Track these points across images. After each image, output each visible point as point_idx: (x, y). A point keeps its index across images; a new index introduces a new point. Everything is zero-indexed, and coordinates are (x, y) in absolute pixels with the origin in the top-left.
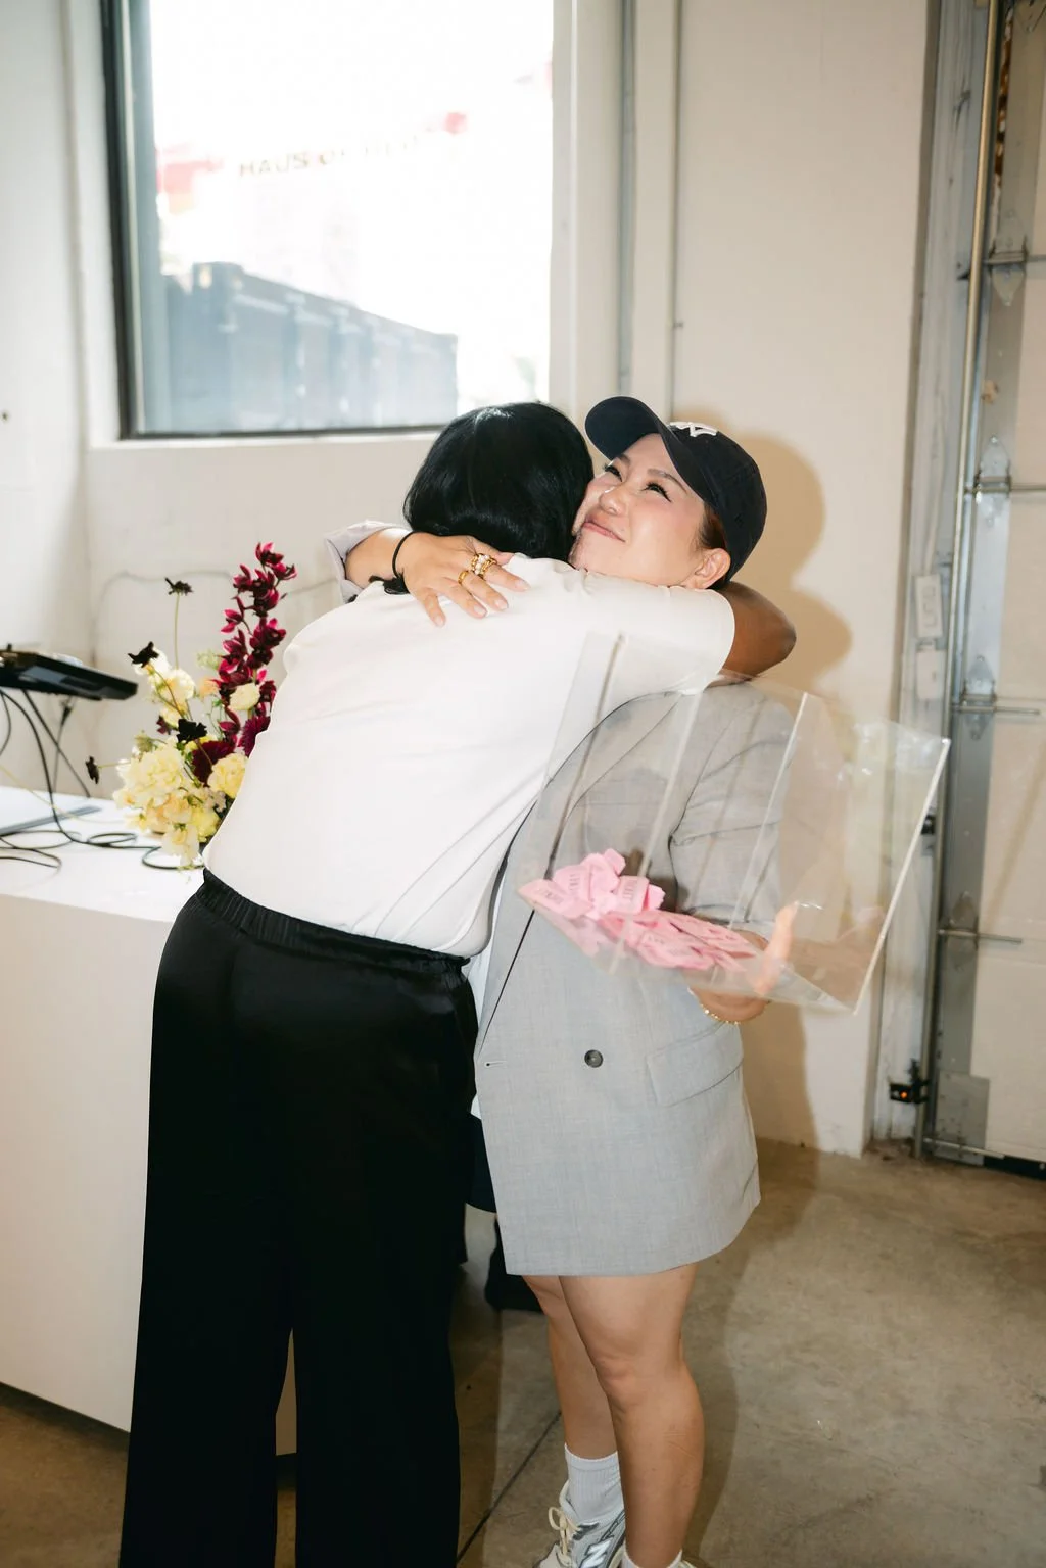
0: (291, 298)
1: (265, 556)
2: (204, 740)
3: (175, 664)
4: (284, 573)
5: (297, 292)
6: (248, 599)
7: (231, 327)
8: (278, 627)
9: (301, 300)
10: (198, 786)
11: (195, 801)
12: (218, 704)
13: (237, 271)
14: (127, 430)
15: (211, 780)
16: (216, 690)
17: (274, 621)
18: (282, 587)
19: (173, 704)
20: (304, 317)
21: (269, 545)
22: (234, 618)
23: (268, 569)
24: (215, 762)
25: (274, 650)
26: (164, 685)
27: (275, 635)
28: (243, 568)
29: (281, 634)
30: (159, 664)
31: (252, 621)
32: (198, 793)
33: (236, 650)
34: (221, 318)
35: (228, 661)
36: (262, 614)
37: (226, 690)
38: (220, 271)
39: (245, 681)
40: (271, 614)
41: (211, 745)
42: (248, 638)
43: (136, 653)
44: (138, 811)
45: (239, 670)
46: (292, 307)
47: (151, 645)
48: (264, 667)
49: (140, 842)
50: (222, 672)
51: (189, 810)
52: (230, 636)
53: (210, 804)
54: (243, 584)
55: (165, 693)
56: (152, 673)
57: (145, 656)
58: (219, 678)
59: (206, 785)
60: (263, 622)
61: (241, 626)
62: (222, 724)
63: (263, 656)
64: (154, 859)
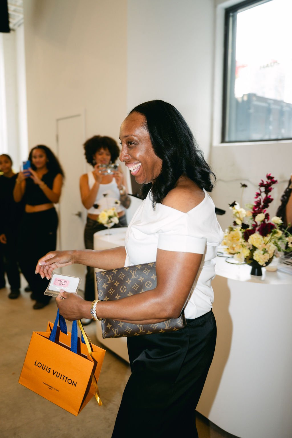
0: (269, 101)
1: (269, 177)
2: (248, 229)
3: (241, 207)
4: (274, 182)
5: (270, 99)
6: (263, 189)
7: (252, 111)
8: (271, 198)
9: (272, 102)
10: (245, 242)
11: (244, 246)
12: (252, 219)
13: (254, 95)
14: (223, 141)
15: (249, 240)
16: (251, 215)
17: (270, 196)
18: (273, 186)
19: (239, 218)
20: (273, 107)
21: (270, 174)
22: (258, 195)
23: (269, 181)
24: (250, 235)
25: (270, 204)
26: (238, 212)
27: (270, 200)
28: (262, 181)
29: (272, 200)
30: (237, 207)
31: (264, 195)
32: (245, 244)
33: (258, 203)
34: (249, 108)
35: (255, 207)
36: (267, 193)
37: (254, 215)
38: (250, 96)
39: (260, 212)
40: (269, 194)
41: (249, 230)
42: (262, 201)
43: (231, 204)
44: (227, 247)
45: (258, 210)
46: (269, 104)
47: (235, 202)
48: (266, 209)
49: (225, 255)
50: (254, 210)
51: (242, 248)
52: (256, 200)
53: (248, 247)
54: (262, 185)
55: (238, 215)
56: (234, 209)
57: (233, 205)
58: (253, 212)
59: (247, 242)
60: (267, 196)
61: (260, 197)
62: (253, 225)
63: (266, 206)
64: (229, 260)
